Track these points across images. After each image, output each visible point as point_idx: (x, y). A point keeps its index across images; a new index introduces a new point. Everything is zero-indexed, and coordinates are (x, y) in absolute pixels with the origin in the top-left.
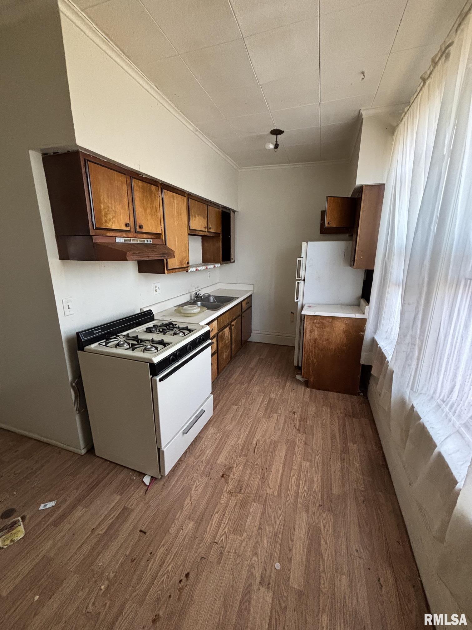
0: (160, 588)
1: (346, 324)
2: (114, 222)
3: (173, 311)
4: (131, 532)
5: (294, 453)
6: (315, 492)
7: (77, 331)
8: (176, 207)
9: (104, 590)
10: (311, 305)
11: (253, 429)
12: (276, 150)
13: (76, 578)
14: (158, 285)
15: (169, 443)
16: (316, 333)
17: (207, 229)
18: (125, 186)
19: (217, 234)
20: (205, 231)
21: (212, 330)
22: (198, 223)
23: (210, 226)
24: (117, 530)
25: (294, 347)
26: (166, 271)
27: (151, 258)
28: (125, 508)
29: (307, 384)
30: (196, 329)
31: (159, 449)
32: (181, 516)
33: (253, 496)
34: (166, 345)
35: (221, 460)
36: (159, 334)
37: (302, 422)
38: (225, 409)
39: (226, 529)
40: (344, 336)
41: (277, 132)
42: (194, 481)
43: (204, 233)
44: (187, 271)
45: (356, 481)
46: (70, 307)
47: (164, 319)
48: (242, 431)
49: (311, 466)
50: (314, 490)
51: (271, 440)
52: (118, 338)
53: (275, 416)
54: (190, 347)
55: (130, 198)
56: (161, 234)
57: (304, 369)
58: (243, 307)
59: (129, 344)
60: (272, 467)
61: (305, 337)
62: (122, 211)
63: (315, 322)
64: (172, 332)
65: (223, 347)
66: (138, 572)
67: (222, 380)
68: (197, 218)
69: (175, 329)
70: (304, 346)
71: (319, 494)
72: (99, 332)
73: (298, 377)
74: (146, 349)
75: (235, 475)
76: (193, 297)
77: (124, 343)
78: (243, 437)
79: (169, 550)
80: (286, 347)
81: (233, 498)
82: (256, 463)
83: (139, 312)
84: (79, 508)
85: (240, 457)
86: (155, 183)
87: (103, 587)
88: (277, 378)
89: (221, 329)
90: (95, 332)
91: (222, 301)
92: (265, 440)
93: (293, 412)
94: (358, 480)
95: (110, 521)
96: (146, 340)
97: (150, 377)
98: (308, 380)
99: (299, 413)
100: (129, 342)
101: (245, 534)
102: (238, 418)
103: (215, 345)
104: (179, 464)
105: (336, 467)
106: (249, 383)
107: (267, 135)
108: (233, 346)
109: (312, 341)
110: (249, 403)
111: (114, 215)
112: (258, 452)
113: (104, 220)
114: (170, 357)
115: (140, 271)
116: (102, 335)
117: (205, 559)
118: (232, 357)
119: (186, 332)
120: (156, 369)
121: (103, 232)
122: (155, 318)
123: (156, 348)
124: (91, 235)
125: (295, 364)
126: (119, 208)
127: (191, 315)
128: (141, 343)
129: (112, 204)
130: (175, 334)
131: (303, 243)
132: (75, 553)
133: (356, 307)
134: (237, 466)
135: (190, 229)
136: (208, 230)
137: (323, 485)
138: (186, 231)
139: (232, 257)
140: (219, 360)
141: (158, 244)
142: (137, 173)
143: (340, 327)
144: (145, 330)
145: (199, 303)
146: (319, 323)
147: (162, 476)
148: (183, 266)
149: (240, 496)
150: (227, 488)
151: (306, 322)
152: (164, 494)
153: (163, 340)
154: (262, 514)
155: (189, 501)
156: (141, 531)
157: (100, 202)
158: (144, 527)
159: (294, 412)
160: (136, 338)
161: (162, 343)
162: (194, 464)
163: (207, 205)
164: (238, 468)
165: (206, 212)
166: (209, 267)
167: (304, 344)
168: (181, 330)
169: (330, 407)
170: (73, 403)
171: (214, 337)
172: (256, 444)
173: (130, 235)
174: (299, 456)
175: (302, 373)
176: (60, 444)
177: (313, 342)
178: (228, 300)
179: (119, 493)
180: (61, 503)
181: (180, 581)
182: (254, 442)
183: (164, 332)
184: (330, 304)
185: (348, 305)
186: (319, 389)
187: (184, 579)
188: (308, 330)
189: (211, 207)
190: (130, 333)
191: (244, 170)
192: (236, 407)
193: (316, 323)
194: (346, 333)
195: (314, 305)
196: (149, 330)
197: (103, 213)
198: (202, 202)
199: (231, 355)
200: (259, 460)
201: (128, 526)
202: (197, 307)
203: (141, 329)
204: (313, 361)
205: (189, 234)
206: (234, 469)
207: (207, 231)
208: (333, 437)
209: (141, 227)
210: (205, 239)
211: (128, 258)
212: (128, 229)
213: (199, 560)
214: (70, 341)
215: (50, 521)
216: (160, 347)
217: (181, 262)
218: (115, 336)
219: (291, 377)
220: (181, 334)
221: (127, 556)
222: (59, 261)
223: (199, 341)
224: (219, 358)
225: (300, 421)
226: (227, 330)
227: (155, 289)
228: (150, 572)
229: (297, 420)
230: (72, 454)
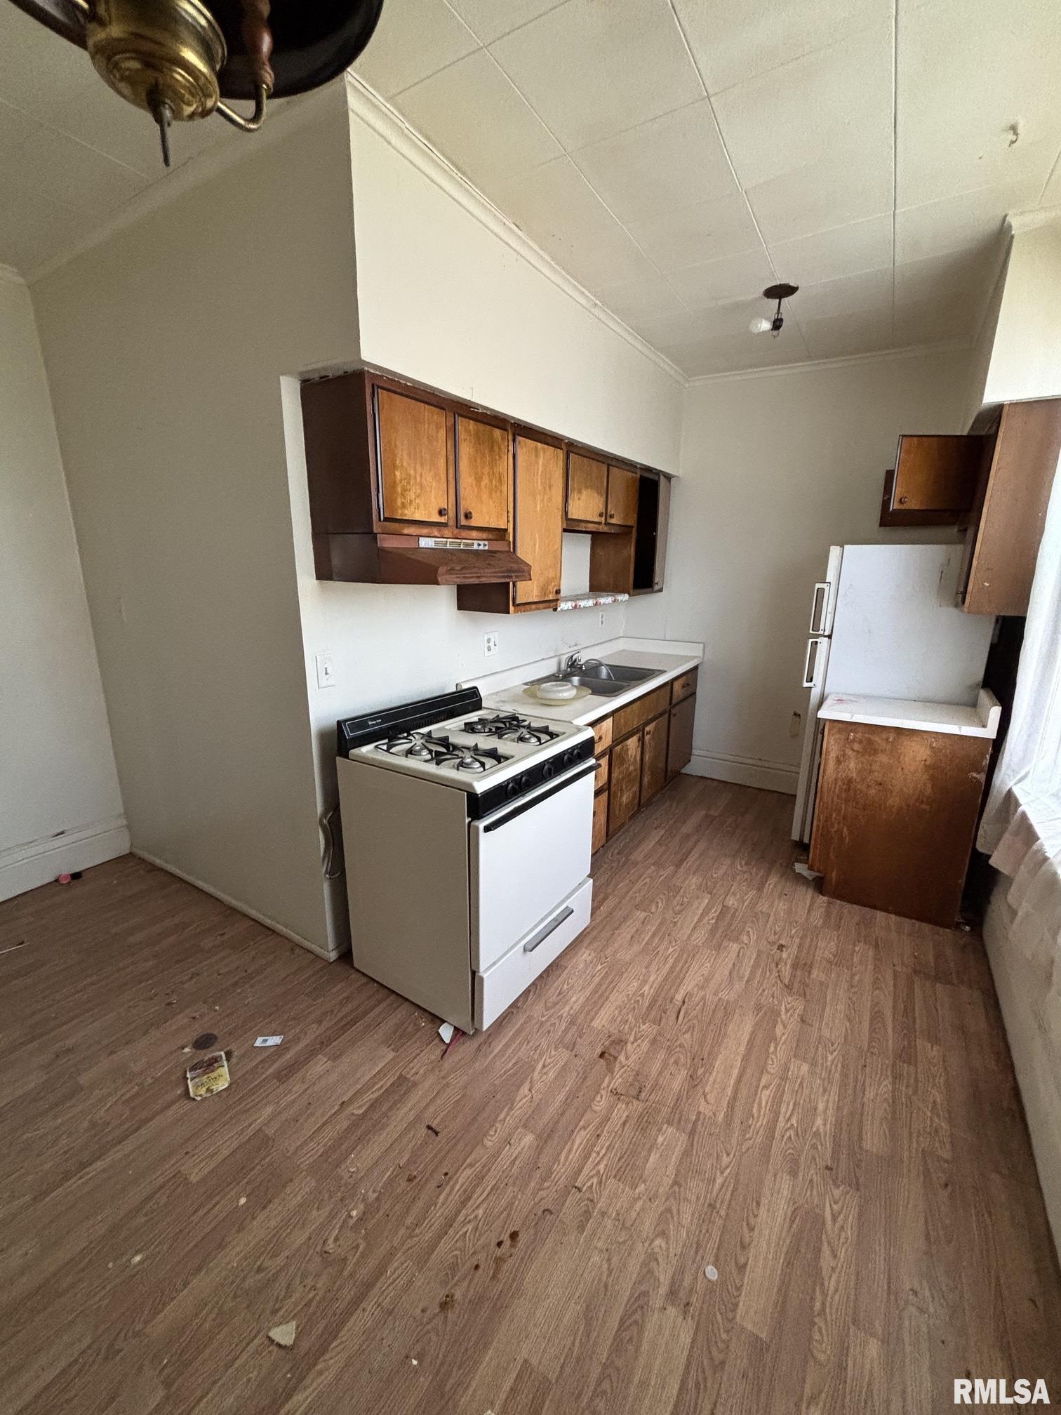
0: (458, 1245)
1: (932, 747)
2: (418, 507)
3: (521, 692)
4: (411, 1125)
5: (772, 1038)
6: (817, 1134)
7: (340, 718)
8: (542, 472)
9: (355, 1219)
10: (844, 698)
11: (678, 969)
12: (775, 333)
13: (309, 1184)
14: (494, 637)
15: (494, 963)
16: (852, 765)
17: (603, 518)
18: (442, 433)
19: (625, 530)
20: (599, 523)
21: (600, 738)
22: (586, 506)
23: (611, 510)
24: (385, 1115)
25: (795, 796)
26: (512, 608)
27: (484, 580)
28: (402, 1079)
29: (820, 885)
30: (564, 733)
31: (474, 973)
32: (509, 1119)
33: (665, 1111)
34: (502, 760)
35: (602, 1020)
36: (490, 738)
37: (799, 973)
38: (619, 914)
39: (601, 1167)
40: (926, 776)
41: (780, 292)
42: (541, 1055)
43: (596, 526)
44: (555, 610)
45: (930, 1133)
46: (328, 671)
47: (501, 709)
48: (653, 967)
49: (812, 1073)
50: (814, 1129)
51: (720, 999)
52: (411, 738)
53: (734, 947)
54: (550, 769)
55: (451, 457)
56: (506, 530)
57: (815, 848)
58: (675, 694)
59: (430, 751)
60: (715, 1059)
61: (824, 772)
62: (434, 484)
63: (851, 737)
64: (516, 736)
65: (623, 778)
66: (420, 1204)
67: (616, 851)
68: (585, 494)
69: (522, 730)
70: (818, 795)
71: (829, 1143)
72: (377, 724)
73: (800, 868)
74: (462, 765)
75: (631, 1057)
76: (563, 666)
77: (421, 749)
78: (653, 982)
79: (480, 1178)
80: (776, 794)
81: (621, 1106)
82: (678, 1042)
83: (454, 690)
84: (321, 1059)
85: (644, 1024)
86: (501, 424)
87: (354, 1213)
88: (746, 864)
89: (619, 739)
90: (370, 723)
91: (626, 676)
92: (705, 995)
93: (778, 943)
94: (936, 1131)
95: (376, 1095)
96: (463, 747)
97: (467, 820)
98: (822, 878)
99: (795, 949)
100: (430, 748)
101: (642, 1188)
102: (647, 938)
103: (604, 769)
104: (513, 1012)
105: (878, 1090)
106: (678, 866)
107: (756, 300)
108: (646, 780)
109: (840, 783)
110: (674, 911)
111: (419, 491)
112: (686, 1019)
113: (399, 503)
114: (508, 784)
115: (461, 606)
116: (381, 729)
117: (552, 1213)
118: (641, 806)
119: (544, 737)
120: (479, 805)
121: (396, 525)
122: (483, 706)
123: (483, 765)
124: (375, 532)
125: (795, 836)
126: (428, 478)
127: (558, 703)
128: (453, 751)
129: (415, 470)
130: (521, 739)
131: (832, 548)
132: (311, 1138)
133: (966, 708)
134: (636, 1040)
135: (567, 519)
136: (606, 519)
137: (838, 1124)
138: (558, 524)
139: (657, 579)
140: (611, 807)
141: (500, 552)
142: (466, 405)
143: (917, 754)
144: (463, 727)
145: (576, 680)
146: (861, 742)
147: (478, 1031)
148: (546, 599)
149: (637, 1106)
150: (610, 1083)
151: (829, 735)
152: (478, 1066)
153: (495, 750)
154: (683, 1154)
155: (526, 1091)
156: (429, 1128)
157: (394, 467)
158: (436, 1122)
159: (782, 946)
160: (444, 742)
161: (493, 754)
162: (544, 1019)
163: (608, 465)
164: (639, 1045)
165: (605, 480)
166: (602, 601)
167: (819, 790)
168: (535, 733)
169: (877, 946)
170: (321, 860)
171: (602, 755)
172: (684, 1002)
173: (446, 532)
174: (784, 1047)
175: (810, 859)
176: (293, 934)
177: (844, 787)
178: (641, 675)
179: (392, 1047)
180: (289, 1041)
181: (499, 1244)
182: (679, 997)
183: (499, 733)
184: (897, 699)
185: (944, 703)
186: (851, 902)
187: (507, 1243)
188: (833, 754)
189: (615, 469)
190: (435, 730)
191: (697, 384)
192: (643, 915)
193: (853, 741)
194: (931, 771)
195: (852, 698)
196: (470, 728)
197: (399, 489)
198: (597, 458)
199: (640, 798)
200: (687, 1036)
201: (405, 1113)
202: (570, 686)
203: (455, 725)
204: (840, 832)
205: (565, 530)
206: (629, 1045)
207: (603, 522)
208: (877, 1016)
209: (468, 516)
210: (598, 538)
211: (439, 579)
212: (443, 520)
213: (540, 1212)
214: (324, 736)
215: (271, 1070)
216: (489, 762)
217: (544, 590)
218: (406, 735)
219: (781, 865)
220: (534, 740)
221: (400, 1168)
222: (315, 582)
223: (569, 758)
224: (611, 802)
225: (795, 966)
226: (632, 743)
227: (486, 645)
228: (442, 1210)
229: (786, 964)
230: (312, 957)
